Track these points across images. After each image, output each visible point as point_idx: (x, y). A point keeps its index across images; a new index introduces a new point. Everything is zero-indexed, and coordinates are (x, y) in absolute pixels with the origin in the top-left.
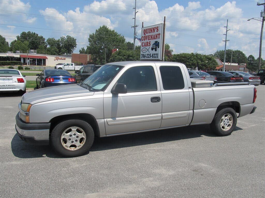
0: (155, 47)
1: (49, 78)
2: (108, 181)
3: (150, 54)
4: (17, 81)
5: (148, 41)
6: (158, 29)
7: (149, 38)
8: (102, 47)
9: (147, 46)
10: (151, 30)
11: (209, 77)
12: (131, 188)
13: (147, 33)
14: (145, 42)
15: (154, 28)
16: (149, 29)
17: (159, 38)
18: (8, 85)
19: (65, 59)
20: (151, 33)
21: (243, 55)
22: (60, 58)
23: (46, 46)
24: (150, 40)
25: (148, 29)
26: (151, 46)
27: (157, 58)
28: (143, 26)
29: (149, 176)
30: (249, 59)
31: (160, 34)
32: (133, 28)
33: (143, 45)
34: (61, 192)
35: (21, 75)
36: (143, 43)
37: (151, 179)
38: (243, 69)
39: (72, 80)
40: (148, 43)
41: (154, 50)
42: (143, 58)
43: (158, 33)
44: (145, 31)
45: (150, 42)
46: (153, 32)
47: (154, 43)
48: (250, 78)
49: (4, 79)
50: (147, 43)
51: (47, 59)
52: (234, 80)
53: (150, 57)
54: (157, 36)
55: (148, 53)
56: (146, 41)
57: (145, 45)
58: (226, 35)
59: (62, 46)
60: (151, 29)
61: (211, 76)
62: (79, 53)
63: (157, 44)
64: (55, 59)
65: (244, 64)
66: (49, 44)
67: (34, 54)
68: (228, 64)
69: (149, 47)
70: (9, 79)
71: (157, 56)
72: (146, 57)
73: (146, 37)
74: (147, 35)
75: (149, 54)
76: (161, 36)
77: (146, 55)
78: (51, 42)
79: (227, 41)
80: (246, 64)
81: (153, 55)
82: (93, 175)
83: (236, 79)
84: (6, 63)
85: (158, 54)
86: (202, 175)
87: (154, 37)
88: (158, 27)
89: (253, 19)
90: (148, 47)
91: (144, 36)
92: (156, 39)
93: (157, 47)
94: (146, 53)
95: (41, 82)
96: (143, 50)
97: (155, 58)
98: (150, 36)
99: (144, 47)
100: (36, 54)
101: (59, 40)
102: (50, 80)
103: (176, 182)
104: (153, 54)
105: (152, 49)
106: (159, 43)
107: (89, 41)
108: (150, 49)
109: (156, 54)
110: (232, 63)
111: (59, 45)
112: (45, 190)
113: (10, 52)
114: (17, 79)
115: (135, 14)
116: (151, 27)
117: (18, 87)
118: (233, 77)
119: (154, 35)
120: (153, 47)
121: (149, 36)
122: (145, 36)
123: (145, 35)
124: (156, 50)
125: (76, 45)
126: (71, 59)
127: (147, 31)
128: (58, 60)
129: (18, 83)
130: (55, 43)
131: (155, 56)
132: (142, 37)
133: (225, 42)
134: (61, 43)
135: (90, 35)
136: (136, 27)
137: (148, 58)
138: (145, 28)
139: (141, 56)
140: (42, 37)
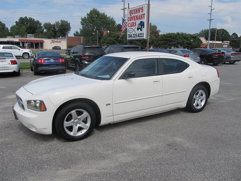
0: (140, 27)
1: (40, 59)
3: (136, 34)
6: (142, 10)
7: (135, 18)
8: (94, 30)
9: (133, 26)
10: (137, 11)
11: (193, 55)
13: (133, 14)
14: (131, 23)
15: (140, 8)
16: (135, 10)
17: (144, 18)
18: (2, 67)
19: (60, 42)
20: (136, 13)
21: (227, 33)
22: (56, 41)
23: (43, 30)
24: (135, 20)
25: (133, 10)
26: (137, 27)
27: (142, 38)
29: (123, 152)
30: (233, 37)
31: (145, 14)
33: (130, 25)
35: (14, 57)
37: (125, 154)
38: (227, 46)
39: (62, 60)
40: (134, 24)
42: (130, 38)
43: (143, 13)
44: (131, 12)
45: (136, 22)
46: (138, 13)
47: (139, 23)
50: (133, 23)
51: (44, 42)
53: (136, 37)
54: (142, 16)
55: (134, 33)
56: (132, 22)
57: (131, 26)
58: (210, 15)
59: (58, 30)
60: (136, 9)
61: (195, 53)
62: (74, 36)
63: (142, 24)
64: (51, 42)
65: (227, 42)
66: (46, 28)
67: (31, 38)
68: (213, 42)
69: (135, 27)
70: (3, 62)
71: (142, 36)
72: (132, 37)
74: (132, 15)
75: (135, 34)
76: (146, 16)
77: (132, 35)
78: (48, 26)
79: (212, 20)
80: (229, 42)
82: (68, 151)
83: (218, 56)
85: (143, 34)
86: (175, 149)
87: (140, 18)
88: (143, 7)
90: (133, 28)
91: (130, 16)
92: (141, 19)
93: (142, 27)
94: (132, 33)
95: (34, 63)
96: (130, 31)
99: (131, 27)
100: (33, 38)
101: (54, 24)
102: (41, 61)
103: (149, 157)
104: (139, 34)
105: (138, 29)
106: (144, 23)
110: (216, 41)
111: (54, 28)
112: (19, 167)
113: (10, 37)
116: (136, 8)
117: (11, 68)
118: (216, 54)
119: (139, 15)
121: (134, 16)
122: (131, 17)
123: (131, 16)
124: (141, 30)
125: (70, 29)
126: (66, 42)
128: (54, 43)
129: (12, 64)
130: (51, 28)
131: (141, 36)
132: (128, 18)
133: (210, 21)
134: (57, 28)
135: (82, 18)
136: (125, 10)
137: (134, 38)
138: (130, 9)
139: (128, 36)
140: (38, 22)
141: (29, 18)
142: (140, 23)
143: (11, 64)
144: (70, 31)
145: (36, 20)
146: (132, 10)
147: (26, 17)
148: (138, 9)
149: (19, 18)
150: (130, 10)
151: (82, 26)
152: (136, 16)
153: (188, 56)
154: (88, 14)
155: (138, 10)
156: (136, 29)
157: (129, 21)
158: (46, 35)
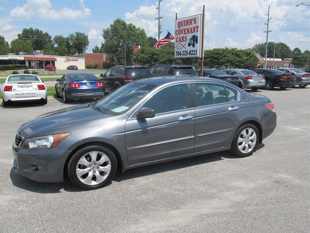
0: (192, 43)
1: (74, 83)
2: (186, 197)
3: (187, 51)
4: (37, 88)
5: (184, 35)
6: (195, 21)
7: (185, 31)
8: (121, 44)
9: (182, 41)
10: (187, 23)
11: (257, 76)
12: (215, 203)
13: (182, 26)
14: (180, 37)
15: (191, 19)
16: (185, 21)
17: (197, 31)
18: (28, 94)
19: (77, 60)
20: (187, 25)
21: (287, 48)
22: (72, 59)
23: (54, 45)
24: (186, 34)
25: (183, 21)
26: (188, 42)
27: (195, 56)
28: (176, 18)
29: (229, 190)
30: (295, 53)
31: (198, 26)
33: (178, 40)
34: (141, 211)
35: (40, 81)
36: (178, 37)
37: (233, 193)
38: (288, 65)
39: (100, 84)
40: (184, 38)
41: (191, 46)
42: (178, 55)
43: (195, 25)
44: (180, 24)
45: (186, 36)
46: (190, 25)
47: (191, 38)
48: (303, 76)
49: (22, 87)
50: (182, 38)
51: (56, 60)
52: (285, 78)
53: (187, 55)
55: (184, 49)
56: (181, 35)
57: (180, 41)
58: (267, 25)
59: (72, 44)
60: (187, 21)
61: (259, 74)
62: (92, 52)
63: (195, 39)
64: (66, 61)
65: (289, 59)
66: (57, 42)
67: (40, 55)
68: (270, 59)
69: (184, 42)
70: (28, 86)
71: (195, 53)
72: (181, 55)
73: (182, 31)
74: (182, 28)
75: (185, 51)
76: (200, 29)
77: (182, 52)
78: (59, 39)
79: (269, 31)
80: (291, 59)
81: (190, 53)
82: (166, 191)
83: (287, 77)
84: (9, 67)
85: (196, 51)
86: (286, 186)
87: (191, 30)
88: (195, 18)
89: (302, 4)
90: (183, 43)
91: (178, 29)
92: (193, 32)
93: (195, 42)
94: (182, 51)
95: (65, 89)
96: (178, 47)
97: (193, 56)
98: (186, 29)
99: (181, 43)
100: (42, 55)
101: (68, 37)
102: (75, 85)
103: (261, 195)
104: (190, 51)
105: (189, 45)
106: (197, 37)
107: (104, 38)
108: (187, 45)
110: (275, 58)
111: (68, 43)
112: (122, 209)
113: (11, 54)
114: (38, 85)
115: (159, 3)
116: (187, 19)
117: (39, 95)
118: (284, 75)
119: (191, 28)
120: (190, 43)
121: (184, 29)
122: (180, 30)
123: (180, 28)
124: (193, 46)
125: (88, 43)
126: (84, 60)
127: (182, 23)
128: (69, 62)
130: (63, 42)
131: (193, 53)
132: (176, 31)
133: (266, 33)
134: (71, 42)
135: (104, 30)
136: (160, 19)
137: (184, 56)
138: (179, 19)
139: (175, 54)
140: (47, 35)
141: (35, 29)
143: (38, 89)
144: (88, 46)
145: (44, 32)
146: (181, 22)
147: (32, 29)
148: (190, 20)
149: (23, 30)
150: (178, 21)
152: (187, 29)
153: (251, 78)
154: (111, 25)
155: (189, 22)
157: (177, 35)
158: (58, 51)
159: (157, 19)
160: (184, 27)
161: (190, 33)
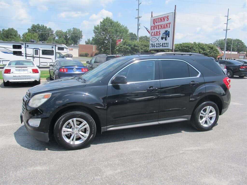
0: (165, 37)
3: (160, 44)
4: (32, 71)
5: (158, 31)
6: (168, 18)
7: (159, 27)
8: (107, 38)
9: (156, 35)
10: (161, 20)
13: (156, 23)
14: (154, 32)
15: (165, 17)
16: (159, 18)
17: (169, 27)
18: (24, 76)
19: (72, 50)
20: (160, 22)
21: (242, 43)
23: (55, 38)
24: (159, 29)
25: (157, 19)
26: (161, 36)
27: (167, 48)
28: (152, 16)
31: (170, 23)
32: (137, 20)
33: (153, 34)
35: (35, 65)
38: (243, 57)
39: (85, 70)
40: (158, 33)
41: (164, 39)
42: (153, 47)
43: (168, 22)
44: (155, 21)
45: (160, 31)
46: (163, 21)
49: (19, 70)
50: (156, 32)
52: (244, 68)
53: (160, 47)
54: (167, 25)
56: (155, 30)
57: (154, 35)
58: (226, 25)
59: (70, 37)
60: (160, 18)
61: (221, 64)
62: (85, 44)
65: (244, 52)
66: (57, 35)
68: (228, 52)
69: (159, 36)
70: (24, 70)
71: (167, 45)
72: (155, 47)
73: (156, 27)
74: (156, 24)
75: (158, 44)
76: (172, 25)
77: (156, 45)
78: (60, 34)
79: (228, 30)
80: (246, 52)
81: (163, 45)
83: (246, 68)
85: (168, 43)
88: (168, 16)
90: (157, 37)
91: (153, 25)
92: (166, 28)
93: (167, 36)
94: (156, 43)
95: (55, 72)
96: (153, 40)
97: (165, 48)
98: (159, 25)
101: (67, 31)
102: (64, 70)
104: (163, 43)
106: (169, 32)
107: (94, 33)
109: (166, 43)
111: (66, 36)
114: (32, 69)
117: (33, 78)
118: (243, 66)
119: (164, 24)
120: (163, 37)
121: (158, 25)
123: (155, 24)
124: (166, 40)
125: (82, 37)
126: (78, 50)
129: (33, 73)
130: (63, 35)
131: (165, 45)
132: (151, 27)
133: (226, 31)
134: (68, 35)
135: (95, 26)
137: (157, 48)
138: (155, 17)
139: (150, 46)
140: (50, 29)
141: (41, 25)
142: (165, 32)
144: (82, 39)
145: (48, 28)
147: (39, 25)
148: (163, 17)
149: (32, 25)
150: (153, 18)
151: (94, 34)
152: (161, 25)
154: (101, 22)
156: (160, 38)
157: (152, 30)
158: (58, 43)
159: (137, 18)
160: (158, 24)
161: (163, 28)
